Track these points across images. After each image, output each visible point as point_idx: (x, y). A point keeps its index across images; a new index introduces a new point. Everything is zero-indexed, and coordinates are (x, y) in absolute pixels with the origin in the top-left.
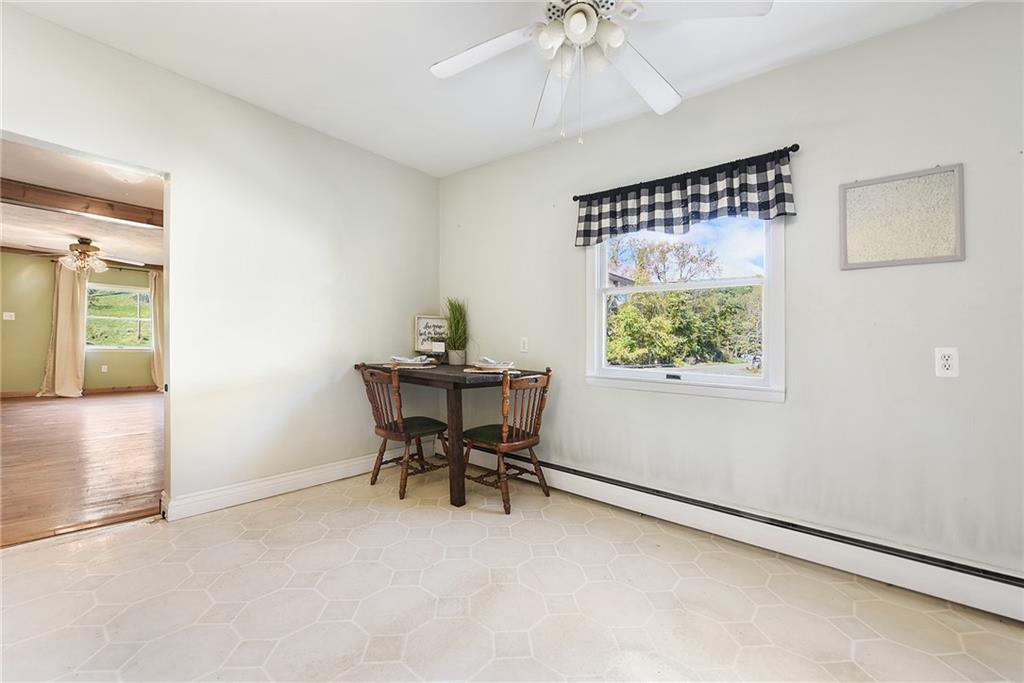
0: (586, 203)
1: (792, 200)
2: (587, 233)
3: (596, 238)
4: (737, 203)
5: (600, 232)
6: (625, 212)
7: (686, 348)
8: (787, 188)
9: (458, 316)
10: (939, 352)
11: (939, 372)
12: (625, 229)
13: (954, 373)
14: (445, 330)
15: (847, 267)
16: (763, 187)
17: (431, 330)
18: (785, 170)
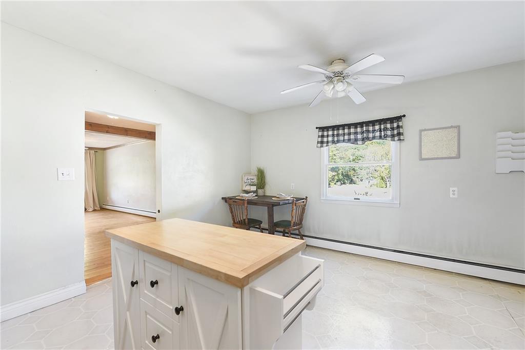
0: (321, 130)
1: (403, 135)
2: (322, 142)
3: (326, 145)
4: (383, 134)
5: (328, 142)
6: (338, 135)
7: (336, 177)
8: (401, 130)
9: (261, 175)
10: (451, 189)
11: (451, 196)
12: (338, 141)
13: (456, 196)
14: (255, 181)
15: (422, 159)
16: (393, 129)
17: (249, 181)
18: (400, 124)
